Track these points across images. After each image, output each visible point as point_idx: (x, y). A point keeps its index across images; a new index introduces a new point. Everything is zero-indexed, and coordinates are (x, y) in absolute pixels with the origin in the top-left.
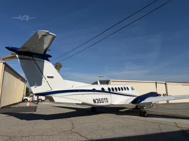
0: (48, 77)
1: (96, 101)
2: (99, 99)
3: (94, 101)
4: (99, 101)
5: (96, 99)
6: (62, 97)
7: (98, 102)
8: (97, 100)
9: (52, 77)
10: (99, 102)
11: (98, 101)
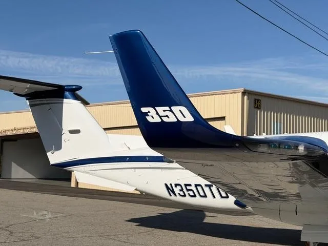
0: (72, 132)
1: (177, 190)
2: (186, 185)
3: (170, 189)
4: (185, 190)
5: (176, 185)
6: (91, 174)
7: (182, 193)
8: (179, 188)
9: (77, 132)
10: (187, 193)
11: (182, 190)
